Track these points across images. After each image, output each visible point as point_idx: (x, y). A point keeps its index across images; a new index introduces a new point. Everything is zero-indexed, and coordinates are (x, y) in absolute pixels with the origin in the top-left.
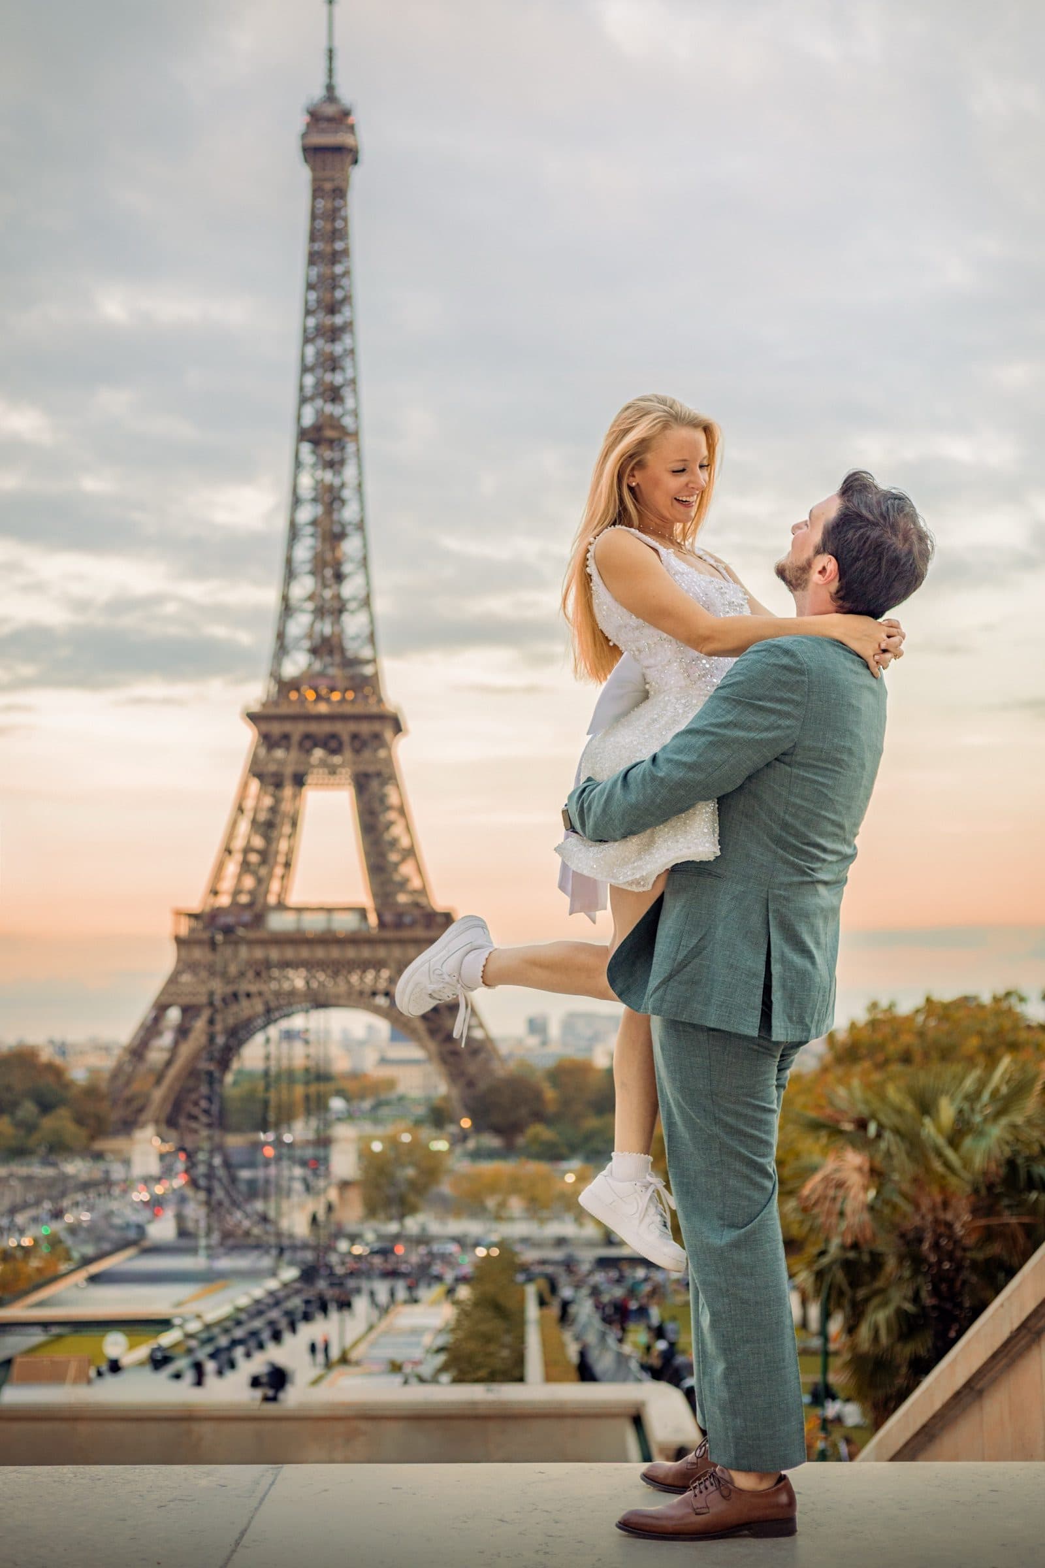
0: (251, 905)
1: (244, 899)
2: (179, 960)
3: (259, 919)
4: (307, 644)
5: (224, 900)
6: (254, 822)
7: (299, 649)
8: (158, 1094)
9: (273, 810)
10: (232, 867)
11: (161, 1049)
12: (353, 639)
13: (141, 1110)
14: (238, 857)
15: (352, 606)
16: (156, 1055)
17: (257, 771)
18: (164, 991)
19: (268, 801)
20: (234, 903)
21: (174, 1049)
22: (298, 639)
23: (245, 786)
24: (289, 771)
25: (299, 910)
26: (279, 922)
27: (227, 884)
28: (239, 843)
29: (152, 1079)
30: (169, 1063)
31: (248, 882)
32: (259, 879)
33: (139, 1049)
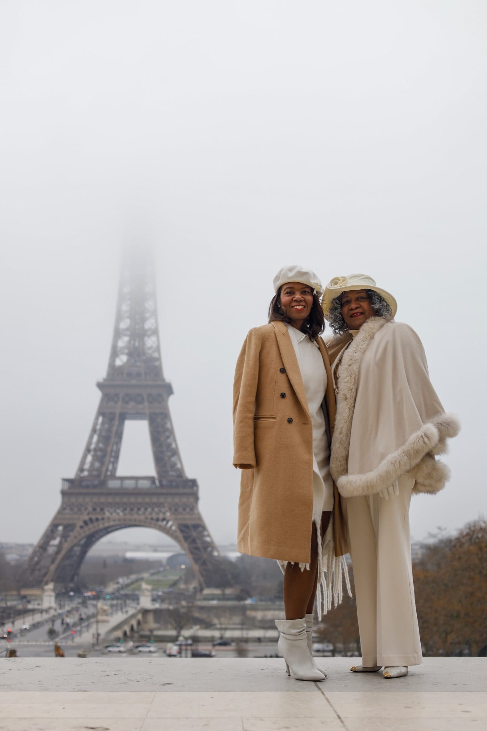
0: (99, 476)
1: (95, 473)
2: (63, 502)
3: (103, 483)
4: (126, 351)
5: (86, 473)
6: (99, 436)
7: (123, 353)
8: (53, 568)
9: (109, 430)
10: (89, 458)
11: (54, 546)
12: (150, 348)
13: (45, 575)
14: (92, 453)
15: (149, 333)
16: (51, 550)
17: (101, 412)
18: (55, 518)
19: (106, 426)
20: (90, 475)
21: (60, 547)
22: (122, 348)
23: (97, 418)
24: (118, 411)
25: (122, 479)
26: (113, 484)
27: (87, 466)
28: (93, 446)
29: (50, 560)
30: (58, 552)
31: (97, 464)
32: (102, 463)
33: (44, 545)
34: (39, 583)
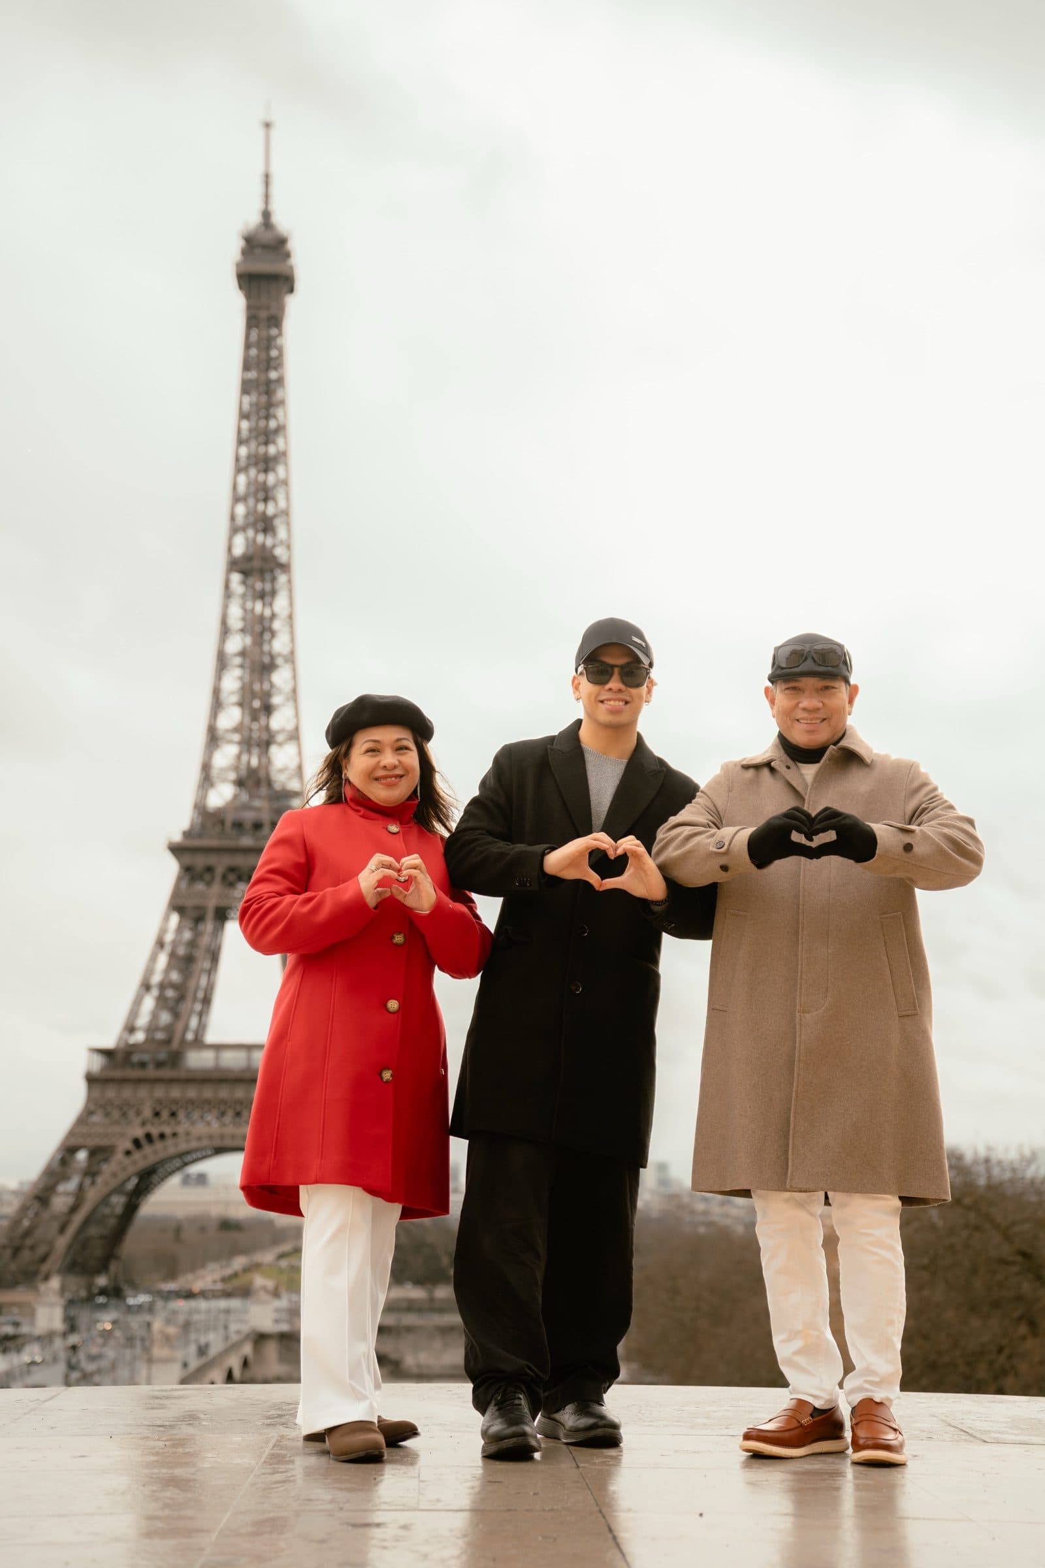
0: (168, 1042)
1: (160, 1036)
2: (89, 1099)
3: (176, 1058)
4: (232, 776)
5: (140, 1037)
6: (172, 955)
7: (224, 780)
8: (62, 1242)
9: (192, 944)
10: (149, 1003)
11: (67, 1194)
12: (281, 771)
13: (44, 1259)
14: (155, 992)
15: (280, 738)
16: (60, 1202)
17: (177, 906)
18: (72, 1133)
19: (187, 935)
20: (150, 1040)
21: (80, 1195)
22: (223, 770)
23: (166, 918)
24: (211, 904)
25: (218, 1048)
26: (197, 1060)
27: (143, 1020)
28: (156, 979)
29: (55, 1225)
30: (74, 1209)
31: (165, 1018)
32: (176, 1015)
33: (42, 1195)
34: (30, 1276)
